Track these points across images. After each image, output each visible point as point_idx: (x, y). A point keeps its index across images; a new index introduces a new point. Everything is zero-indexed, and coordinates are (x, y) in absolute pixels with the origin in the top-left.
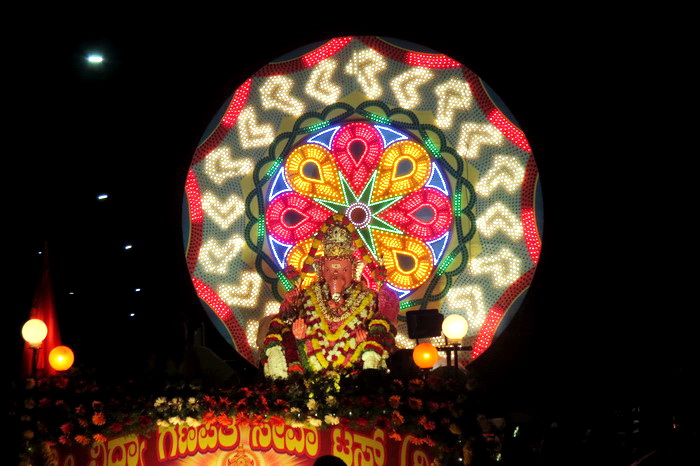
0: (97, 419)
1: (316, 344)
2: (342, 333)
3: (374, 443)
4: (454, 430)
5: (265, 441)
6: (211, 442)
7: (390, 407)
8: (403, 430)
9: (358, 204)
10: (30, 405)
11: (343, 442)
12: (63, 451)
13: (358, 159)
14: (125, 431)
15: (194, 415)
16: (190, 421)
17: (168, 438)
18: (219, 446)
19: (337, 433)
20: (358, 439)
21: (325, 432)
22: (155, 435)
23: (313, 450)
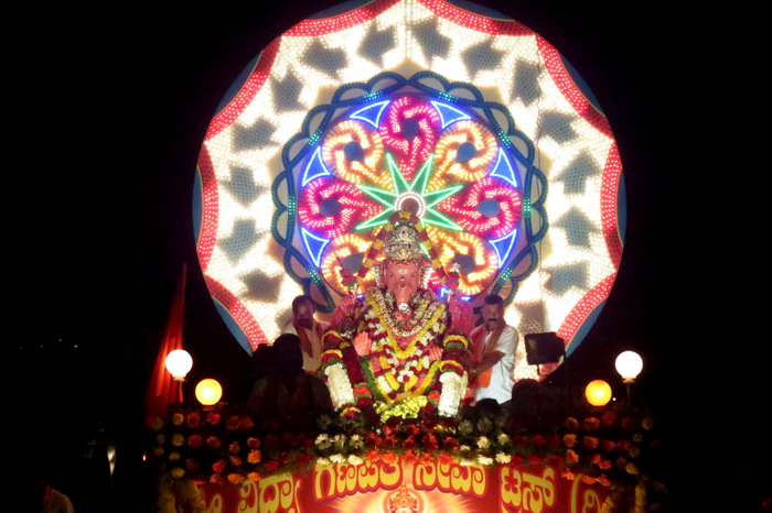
0: (253, 458)
1: (384, 362)
2: (413, 351)
3: (543, 482)
4: (631, 470)
5: (429, 480)
6: (372, 481)
7: (563, 446)
8: (575, 469)
9: (410, 194)
10: (178, 441)
11: (511, 481)
12: (209, 492)
13: (410, 140)
14: (280, 468)
15: (357, 452)
16: (354, 460)
17: (326, 478)
18: (380, 485)
19: (505, 472)
20: (528, 477)
21: (493, 473)
22: (312, 474)
23: (480, 489)
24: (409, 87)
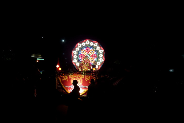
0: (63, 75)
1: (84, 68)
2: (86, 67)
3: (89, 77)
4: (97, 76)
5: (79, 77)
6: (74, 77)
7: (91, 74)
8: (92, 76)
9: (88, 55)
10: (57, 73)
11: (86, 77)
12: (60, 78)
13: (88, 51)
14: (66, 76)
15: (72, 74)
16: (72, 75)
17: (70, 76)
18: (75, 77)
19: (86, 76)
20: (88, 77)
21: (85, 76)
22: (69, 76)
23: (84, 78)
24: (86, 46)
